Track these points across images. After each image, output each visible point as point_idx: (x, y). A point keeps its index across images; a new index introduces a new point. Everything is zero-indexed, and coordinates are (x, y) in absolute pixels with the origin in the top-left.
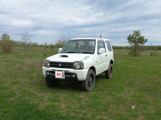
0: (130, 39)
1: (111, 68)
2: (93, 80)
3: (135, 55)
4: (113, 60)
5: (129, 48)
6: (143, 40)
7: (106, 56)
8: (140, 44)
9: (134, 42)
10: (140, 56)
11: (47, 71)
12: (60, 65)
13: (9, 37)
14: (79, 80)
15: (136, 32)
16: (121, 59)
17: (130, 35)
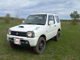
0: (72, 15)
1: (59, 34)
2: (43, 45)
3: (74, 25)
4: (60, 28)
5: (71, 21)
6: (79, 16)
7: (55, 26)
8: (77, 18)
9: (74, 17)
10: (77, 25)
11: (9, 38)
12: (17, 34)
13: (10, 15)
14: (31, 46)
15: (75, 12)
16: (66, 27)
17: (72, 13)
